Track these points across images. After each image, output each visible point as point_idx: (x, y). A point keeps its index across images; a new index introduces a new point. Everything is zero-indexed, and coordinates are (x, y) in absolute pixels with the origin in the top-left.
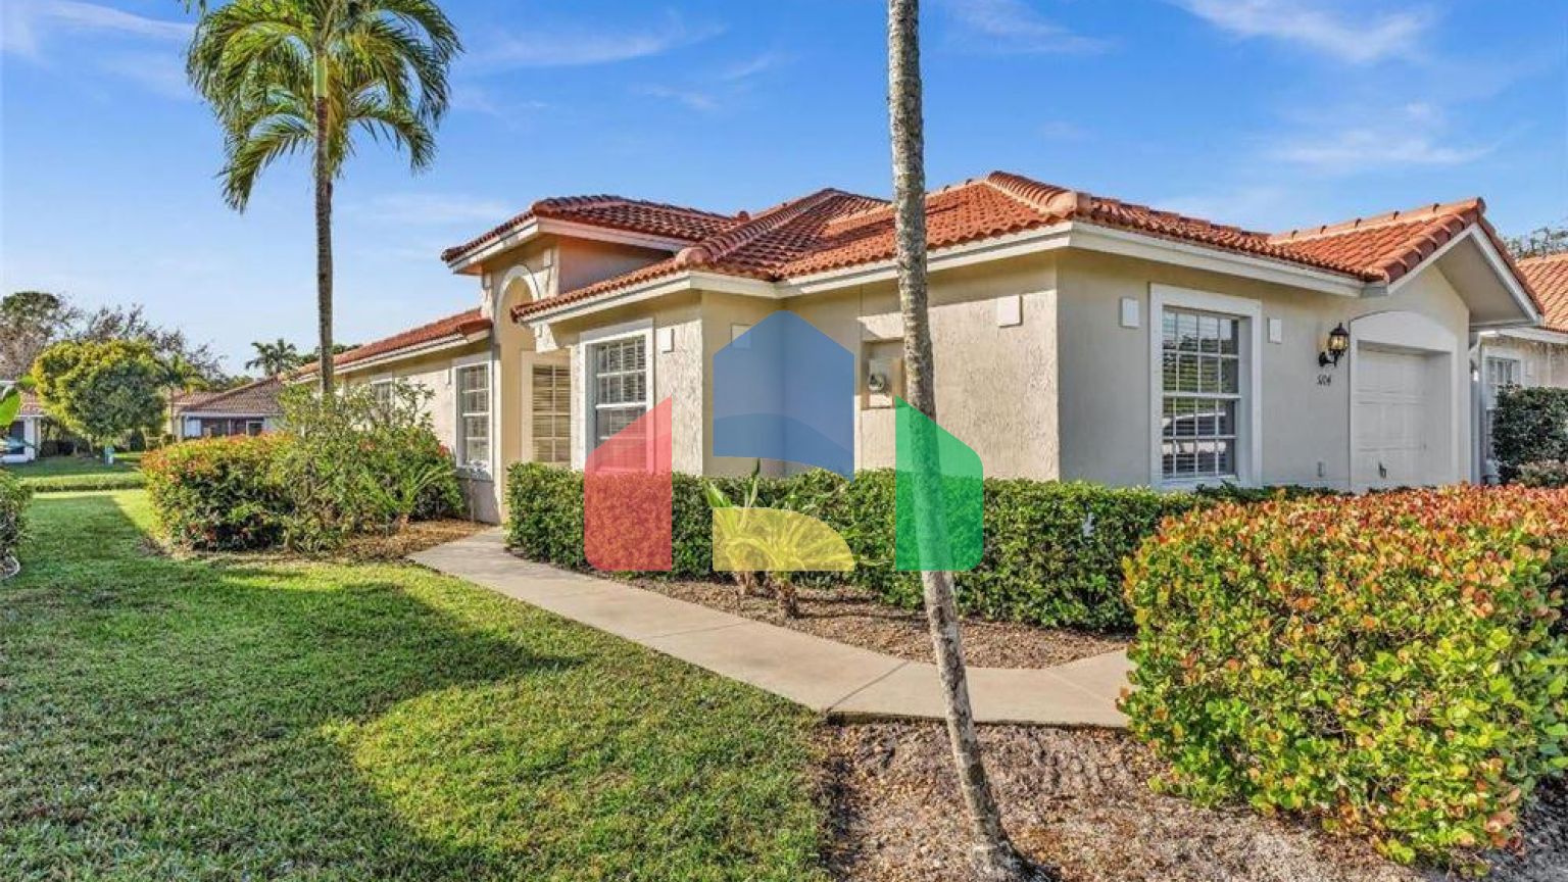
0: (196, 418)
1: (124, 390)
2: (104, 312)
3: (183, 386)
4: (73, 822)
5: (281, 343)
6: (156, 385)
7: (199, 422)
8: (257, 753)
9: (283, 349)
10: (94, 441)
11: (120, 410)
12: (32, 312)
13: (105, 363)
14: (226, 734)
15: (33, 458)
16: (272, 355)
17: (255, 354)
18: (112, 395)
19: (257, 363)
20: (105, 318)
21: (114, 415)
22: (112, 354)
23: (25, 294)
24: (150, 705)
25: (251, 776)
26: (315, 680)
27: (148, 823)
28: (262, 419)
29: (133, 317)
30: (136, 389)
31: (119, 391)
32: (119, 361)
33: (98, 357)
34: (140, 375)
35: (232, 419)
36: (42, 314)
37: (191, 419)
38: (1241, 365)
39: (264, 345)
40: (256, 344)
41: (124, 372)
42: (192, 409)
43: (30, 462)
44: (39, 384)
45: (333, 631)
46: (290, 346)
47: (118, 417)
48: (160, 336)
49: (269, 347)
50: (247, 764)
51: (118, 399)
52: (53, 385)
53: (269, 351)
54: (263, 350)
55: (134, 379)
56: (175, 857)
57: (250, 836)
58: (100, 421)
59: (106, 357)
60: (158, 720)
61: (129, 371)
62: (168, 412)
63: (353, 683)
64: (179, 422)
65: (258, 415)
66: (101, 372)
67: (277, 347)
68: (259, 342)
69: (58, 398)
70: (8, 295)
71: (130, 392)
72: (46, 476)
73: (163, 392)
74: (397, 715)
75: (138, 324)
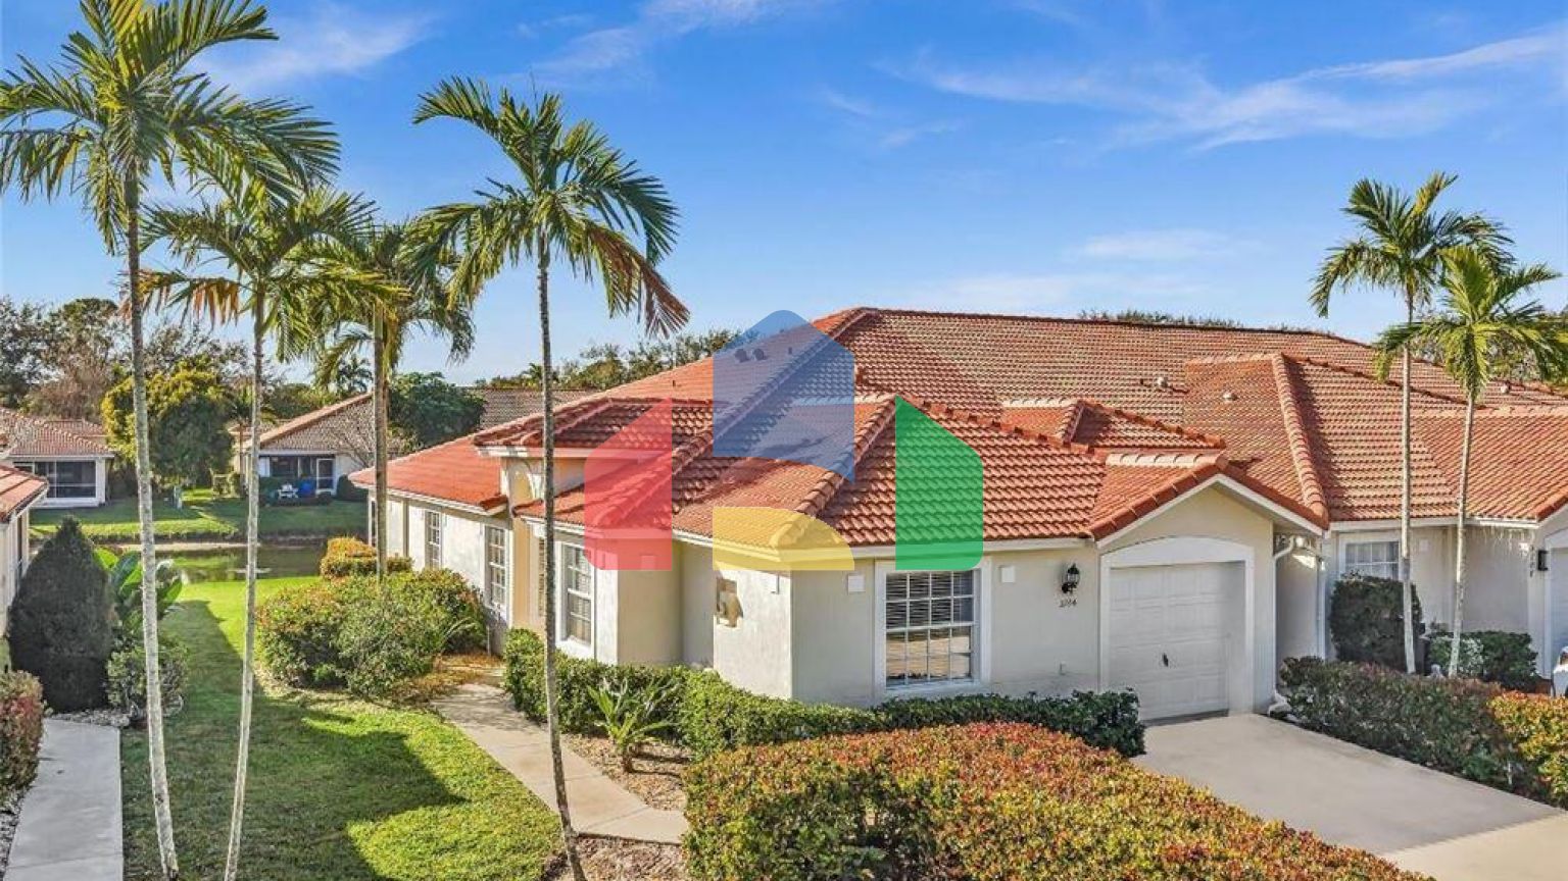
0: (265, 456)
1: (192, 428)
4: (271, 858)
6: (225, 420)
8: (333, 837)
9: (355, 366)
10: (163, 482)
11: (189, 450)
12: (92, 321)
13: (174, 398)
14: (320, 827)
15: (104, 500)
16: (343, 372)
18: (182, 433)
20: (167, 327)
21: (183, 455)
22: (181, 388)
23: (86, 301)
24: (287, 811)
25: (331, 845)
26: (360, 801)
27: (296, 860)
28: (333, 456)
30: (205, 426)
31: (188, 429)
32: (188, 395)
33: (167, 393)
34: (209, 411)
35: (302, 456)
36: (102, 323)
38: (975, 601)
41: (192, 409)
43: (101, 505)
44: (109, 420)
45: (372, 770)
47: (187, 456)
48: (224, 347)
50: (330, 841)
51: (187, 437)
52: (123, 423)
55: (203, 416)
56: (307, 872)
57: (331, 866)
58: (169, 461)
59: (175, 392)
60: (292, 819)
61: (198, 406)
63: (377, 804)
65: (328, 452)
66: (172, 408)
69: (129, 437)
70: (68, 303)
71: (198, 430)
72: (118, 522)
73: (231, 428)
74: (392, 821)
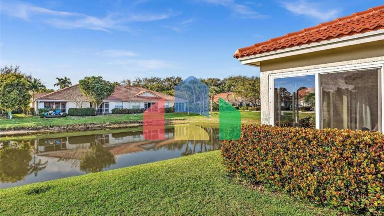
0: (42, 102)
1: (15, 91)
2: (6, 68)
3: (37, 90)
5: (66, 78)
6: (28, 90)
7: (44, 103)
9: (66, 80)
11: (14, 99)
13: (8, 81)
16: (62, 82)
17: (57, 81)
18: (11, 93)
19: (58, 84)
20: (6, 70)
21: (12, 101)
22: (11, 78)
29: (16, 70)
30: (20, 91)
31: (14, 92)
32: (14, 80)
33: (6, 79)
37: (41, 102)
39: (60, 78)
40: (57, 78)
41: (16, 85)
42: (41, 98)
46: (69, 79)
47: (13, 101)
49: (61, 79)
51: (14, 94)
53: (62, 80)
54: (60, 80)
55: (20, 87)
58: (6, 103)
59: (9, 79)
61: (18, 84)
62: (32, 99)
64: (35, 103)
65: (64, 101)
66: (7, 85)
67: (64, 79)
68: (58, 77)
71: (18, 92)
73: (30, 92)
75: (17, 72)
